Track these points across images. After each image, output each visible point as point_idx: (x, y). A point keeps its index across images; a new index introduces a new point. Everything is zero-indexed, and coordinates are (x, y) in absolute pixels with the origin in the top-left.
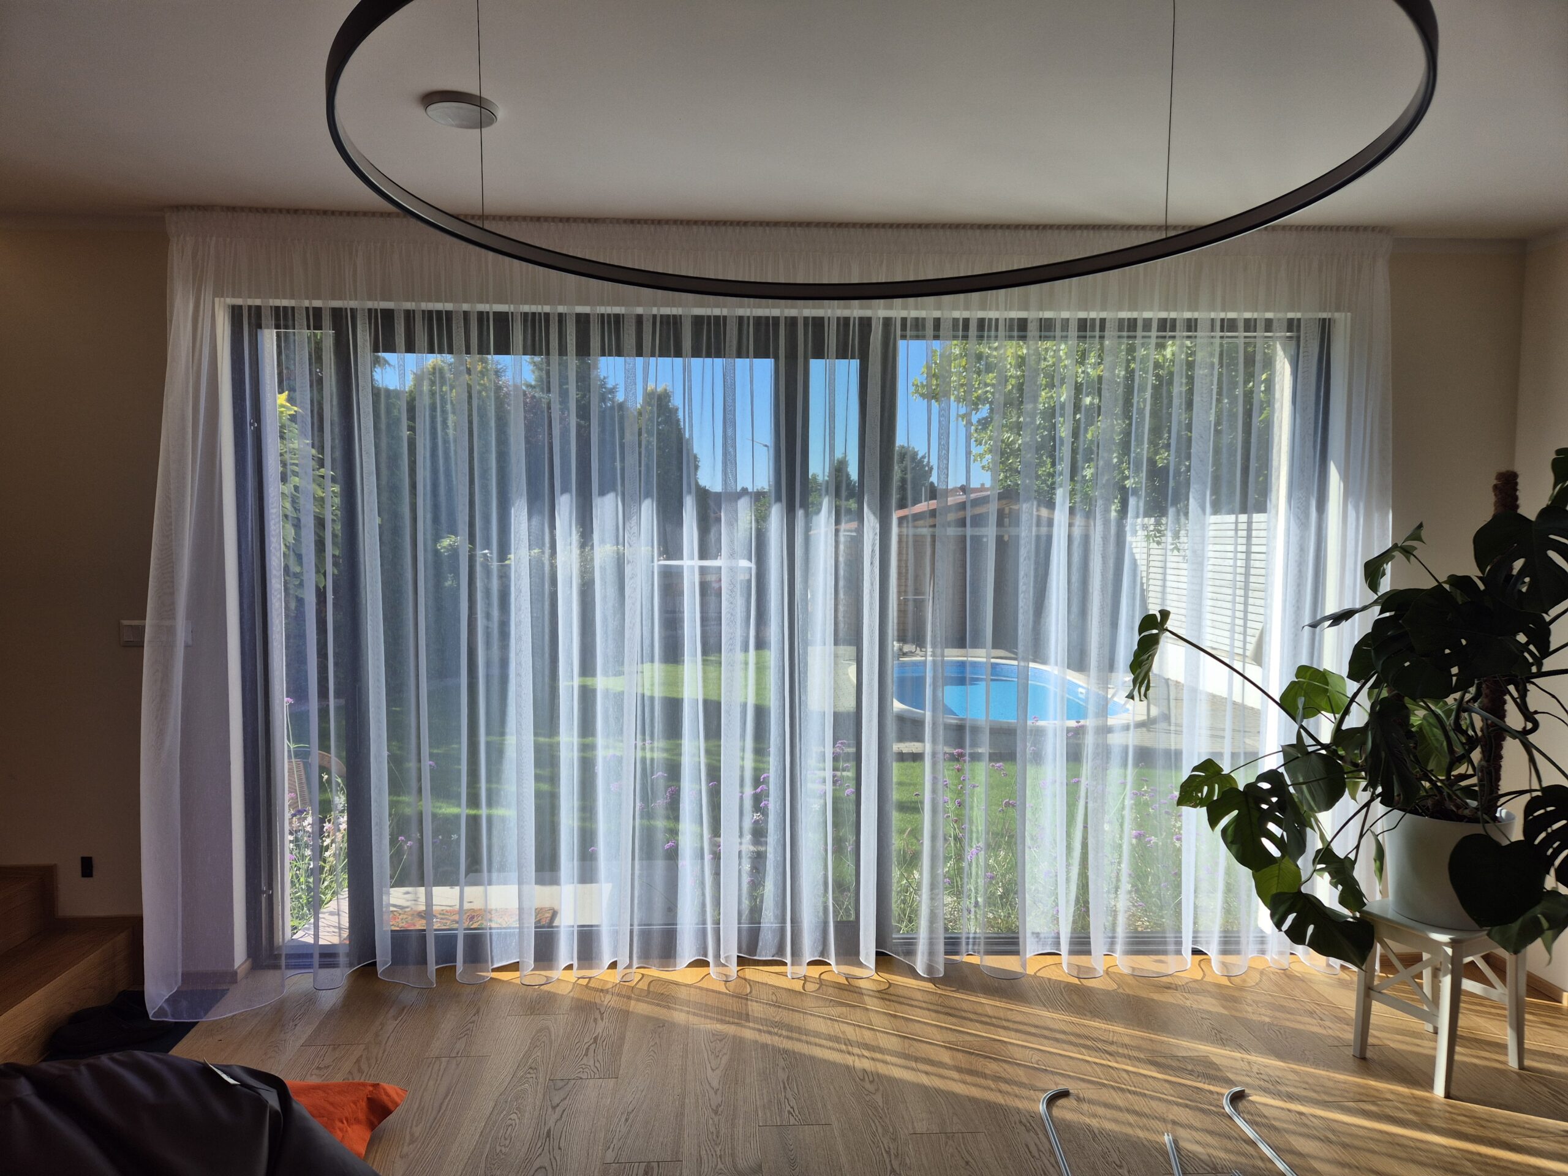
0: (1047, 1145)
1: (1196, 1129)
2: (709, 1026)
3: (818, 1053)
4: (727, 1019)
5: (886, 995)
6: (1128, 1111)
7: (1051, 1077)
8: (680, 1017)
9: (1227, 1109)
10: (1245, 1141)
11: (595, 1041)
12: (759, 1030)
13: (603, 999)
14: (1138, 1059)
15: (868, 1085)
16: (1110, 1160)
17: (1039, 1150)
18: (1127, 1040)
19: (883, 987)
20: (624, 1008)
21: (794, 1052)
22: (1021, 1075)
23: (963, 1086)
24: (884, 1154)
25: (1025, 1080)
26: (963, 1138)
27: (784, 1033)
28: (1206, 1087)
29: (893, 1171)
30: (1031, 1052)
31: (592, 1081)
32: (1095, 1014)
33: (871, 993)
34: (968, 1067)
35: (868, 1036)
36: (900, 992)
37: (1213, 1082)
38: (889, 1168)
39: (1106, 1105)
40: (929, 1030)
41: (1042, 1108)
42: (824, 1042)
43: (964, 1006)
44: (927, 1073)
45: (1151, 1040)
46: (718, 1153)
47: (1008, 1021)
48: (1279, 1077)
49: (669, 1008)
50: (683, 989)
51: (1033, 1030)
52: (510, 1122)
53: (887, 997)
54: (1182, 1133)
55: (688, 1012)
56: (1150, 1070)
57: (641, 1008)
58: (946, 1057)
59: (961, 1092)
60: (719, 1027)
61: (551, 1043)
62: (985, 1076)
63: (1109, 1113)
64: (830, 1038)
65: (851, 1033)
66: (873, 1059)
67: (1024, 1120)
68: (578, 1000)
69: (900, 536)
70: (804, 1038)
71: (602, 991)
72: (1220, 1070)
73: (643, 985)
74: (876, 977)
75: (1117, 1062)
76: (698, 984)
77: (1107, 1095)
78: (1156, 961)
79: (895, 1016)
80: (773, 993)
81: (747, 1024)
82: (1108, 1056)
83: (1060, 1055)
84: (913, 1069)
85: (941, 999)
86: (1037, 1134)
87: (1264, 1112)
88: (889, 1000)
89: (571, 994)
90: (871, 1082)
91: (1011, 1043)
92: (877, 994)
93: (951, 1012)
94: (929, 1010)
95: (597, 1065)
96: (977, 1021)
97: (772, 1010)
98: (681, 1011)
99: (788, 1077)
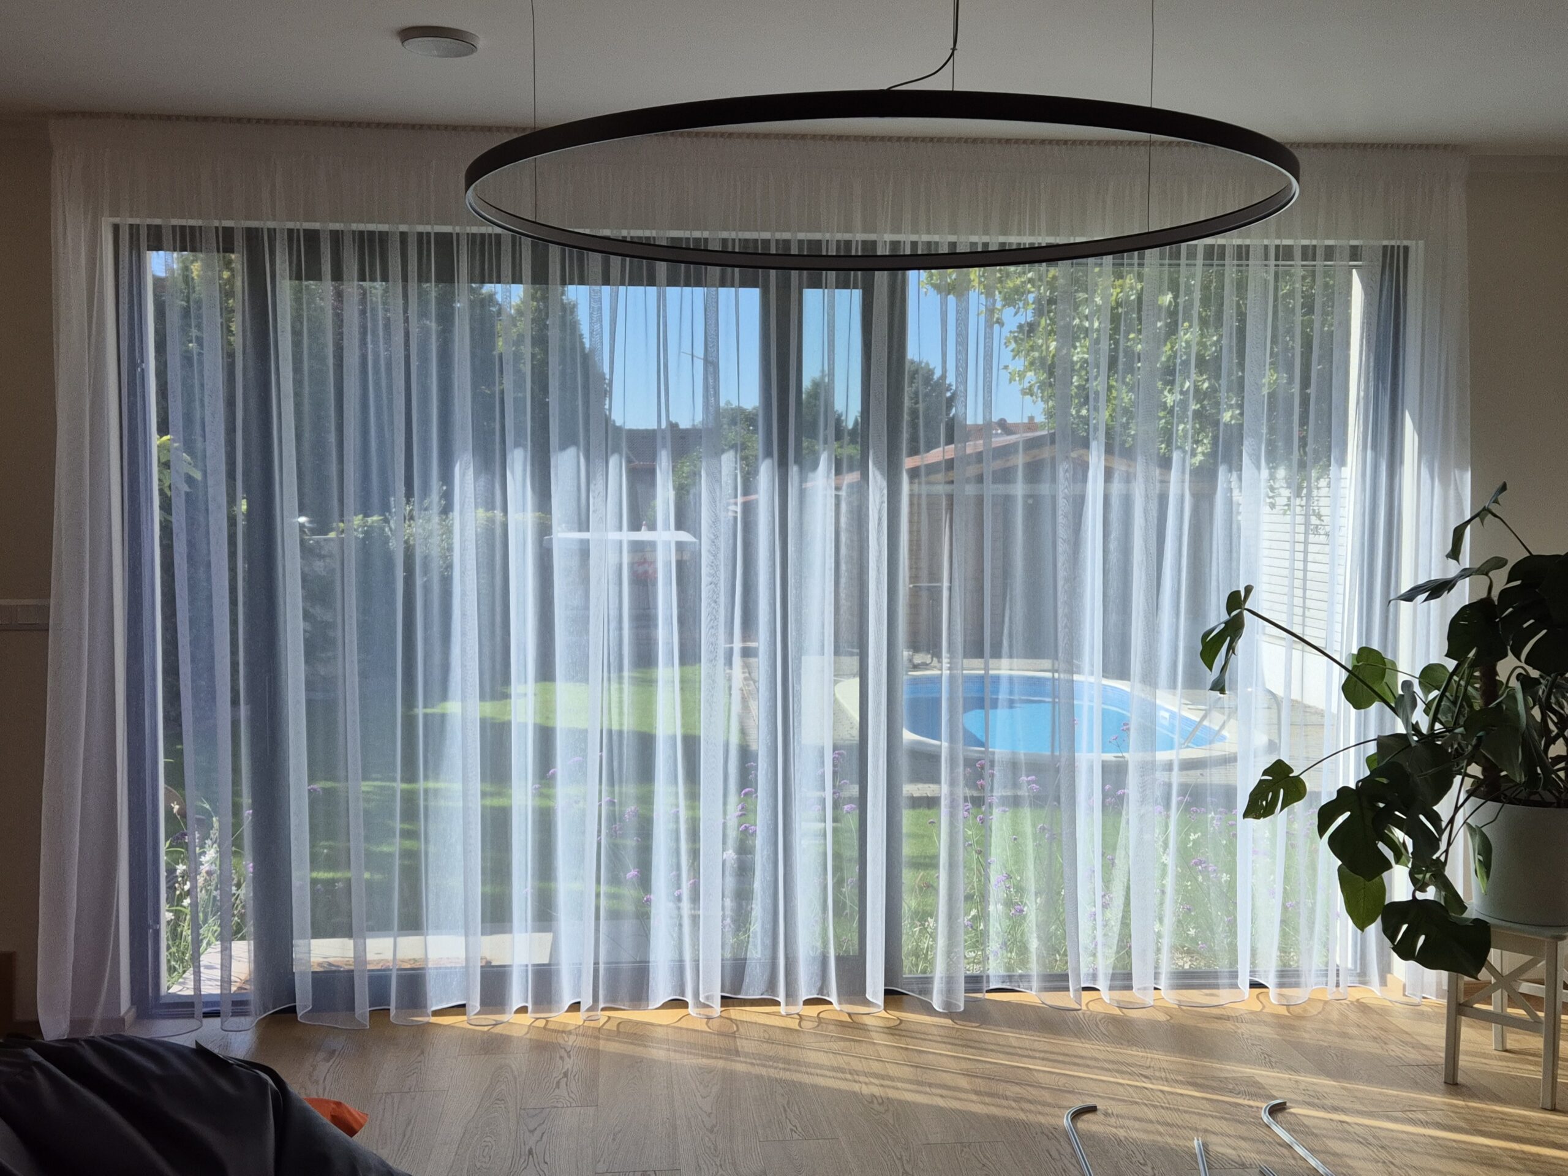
0: (1069, 1150)
1: (1229, 1136)
2: (694, 1061)
3: (821, 1082)
4: (714, 1054)
5: (895, 1030)
6: (1158, 1122)
7: (1078, 1096)
8: (658, 1053)
9: (1265, 1120)
10: (1279, 1144)
11: (566, 1075)
12: (752, 1064)
13: (566, 1039)
14: (1177, 1081)
15: (876, 1106)
16: (1134, 1160)
17: (1059, 1153)
18: (1165, 1065)
19: (892, 1024)
20: (592, 1047)
21: (793, 1081)
22: (1047, 1096)
23: (982, 1106)
24: (897, 1161)
25: (1050, 1100)
26: (980, 1146)
27: (781, 1065)
28: (1246, 1102)
29: (905, 1172)
30: (1058, 1077)
31: (570, 1110)
32: (1133, 1042)
33: (878, 1029)
34: (987, 1090)
35: (876, 1067)
36: (913, 1027)
37: (1254, 1098)
38: (901, 1171)
39: (1136, 1119)
40: (945, 1059)
41: (1066, 1122)
42: (827, 1073)
43: (986, 1038)
44: (942, 1096)
45: (1193, 1065)
46: (718, 1164)
47: (1034, 1050)
48: (1326, 1093)
49: (646, 1046)
50: (659, 1029)
51: (1061, 1058)
52: (484, 1144)
53: (897, 1032)
54: (1212, 1139)
55: (669, 1050)
56: (1187, 1089)
57: (613, 1047)
58: (963, 1082)
59: (980, 1111)
60: (705, 1061)
61: (515, 1078)
62: (1006, 1098)
63: (1137, 1125)
64: (834, 1069)
65: (856, 1064)
66: (882, 1086)
67: (1046, 1131)
68: (537, 1041)
69: (911, 496)
70: (803, 1069)
71: (563, 1032)
72: (1264, 1088)
73: (612, 1026)
74: (884, 1014)
75: (1153, 1084)
76: (676, 1025)
77: (1136, 1111)
78: (1206, 995)
79: (907, 1049)
80: (765, 1031)
81: (738, 1059)
82: (1144, 1079)
83: (1092, 1079)
84: (926, 1093)
85: (958, 1034)
86: (1059, 1142)
87: (1305, 1122)
88: (900, 1035)
89: (528, 1036)
90: (880, 1104)
91: (1035, 1070)
92: (886, 1030)
93: (969, 1044)
94: (944, 1043)
95: (572, 1095)
96: (1000, 1052)
97: (765, 1046)
98: (661, 1048)
99: (788, 1103)
